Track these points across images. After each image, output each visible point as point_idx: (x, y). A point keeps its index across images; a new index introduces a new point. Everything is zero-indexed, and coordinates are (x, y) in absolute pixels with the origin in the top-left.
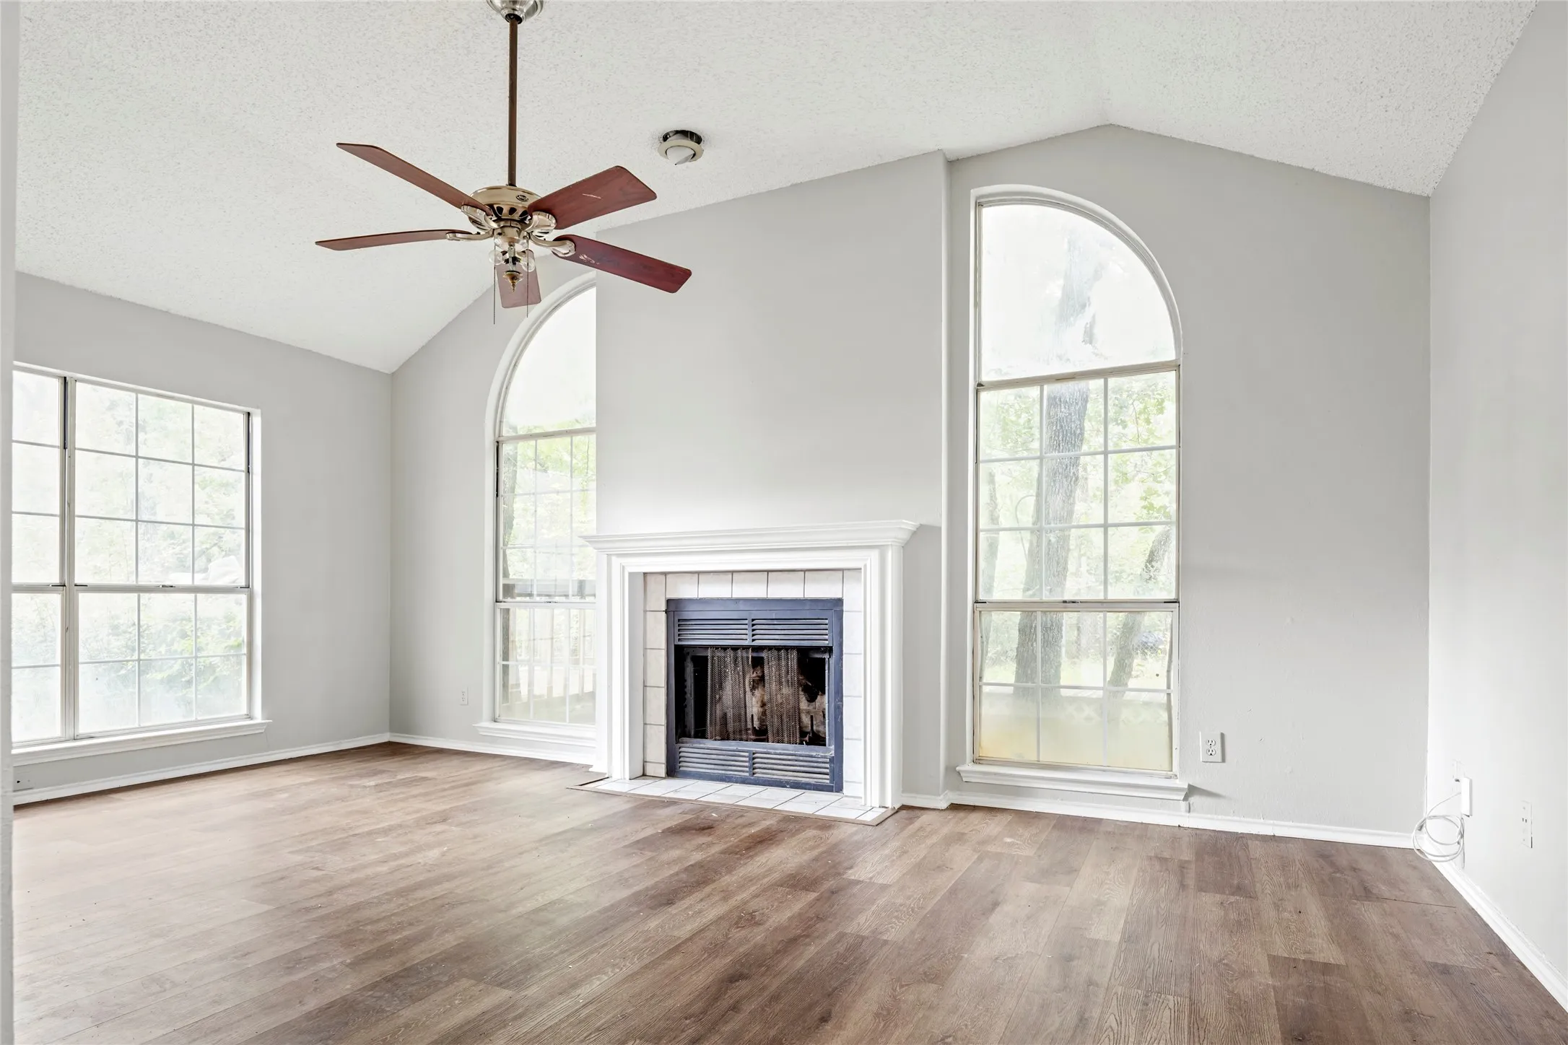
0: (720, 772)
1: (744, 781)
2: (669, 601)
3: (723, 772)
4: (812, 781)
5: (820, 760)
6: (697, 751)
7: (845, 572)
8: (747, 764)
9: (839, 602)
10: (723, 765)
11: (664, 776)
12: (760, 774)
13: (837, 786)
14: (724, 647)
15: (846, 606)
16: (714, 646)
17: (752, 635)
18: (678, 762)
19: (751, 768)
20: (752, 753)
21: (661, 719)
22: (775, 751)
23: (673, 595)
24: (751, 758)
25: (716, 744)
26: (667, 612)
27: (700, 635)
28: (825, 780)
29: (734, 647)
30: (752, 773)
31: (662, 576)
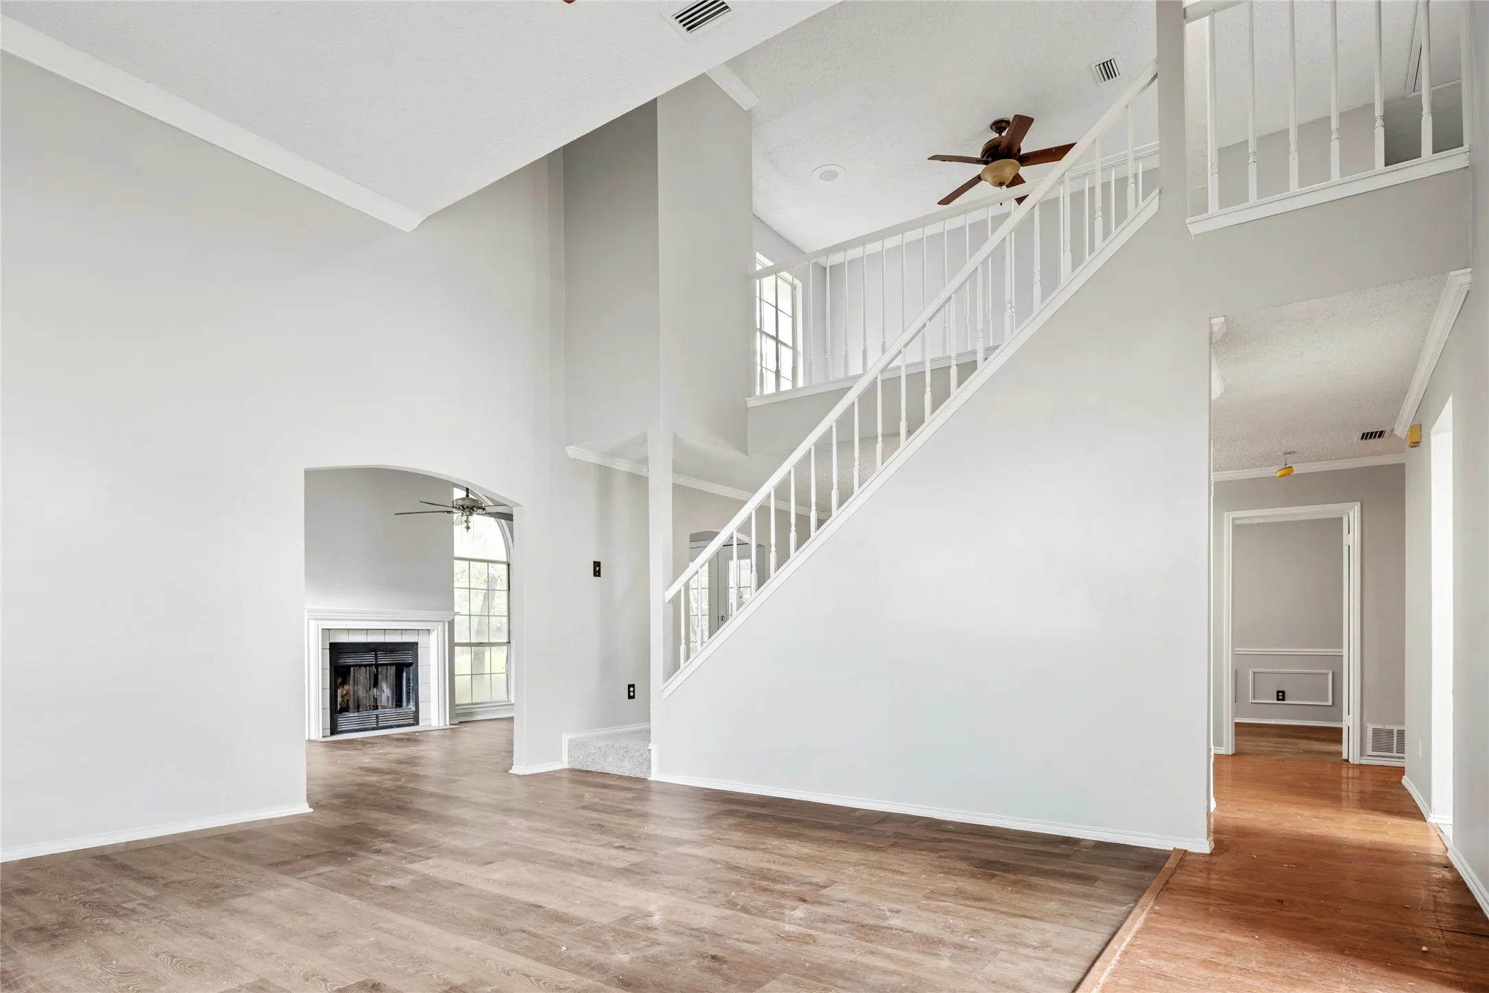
0: (361, 727)
1: (374, 729)
2: (331, 644)
3: (363, 727)
4: (406, 723)
5: (409, 713)
6: (344, 721)
7: (419, 631)
8: (375, 721)
9: (416, 644)
10: (362, 723)
11: (331, 734)
12: (381, 724)
13: (417, 723)
14: (360, 666)
15: (419, 646)
16: (355, 666)
17: (376, 659)
18: (337, 726)
19: (377, 722)
20: (377, 715)
21: (328, 706)
22: (388, 712)
23: (332, 641)
24: (377, 717)
25: (356, 714)
26: (330, 649)
27: (350, 661)
28: (411, 721)
29: (365, 666)
30: (377, 725)
31: (328, 631)
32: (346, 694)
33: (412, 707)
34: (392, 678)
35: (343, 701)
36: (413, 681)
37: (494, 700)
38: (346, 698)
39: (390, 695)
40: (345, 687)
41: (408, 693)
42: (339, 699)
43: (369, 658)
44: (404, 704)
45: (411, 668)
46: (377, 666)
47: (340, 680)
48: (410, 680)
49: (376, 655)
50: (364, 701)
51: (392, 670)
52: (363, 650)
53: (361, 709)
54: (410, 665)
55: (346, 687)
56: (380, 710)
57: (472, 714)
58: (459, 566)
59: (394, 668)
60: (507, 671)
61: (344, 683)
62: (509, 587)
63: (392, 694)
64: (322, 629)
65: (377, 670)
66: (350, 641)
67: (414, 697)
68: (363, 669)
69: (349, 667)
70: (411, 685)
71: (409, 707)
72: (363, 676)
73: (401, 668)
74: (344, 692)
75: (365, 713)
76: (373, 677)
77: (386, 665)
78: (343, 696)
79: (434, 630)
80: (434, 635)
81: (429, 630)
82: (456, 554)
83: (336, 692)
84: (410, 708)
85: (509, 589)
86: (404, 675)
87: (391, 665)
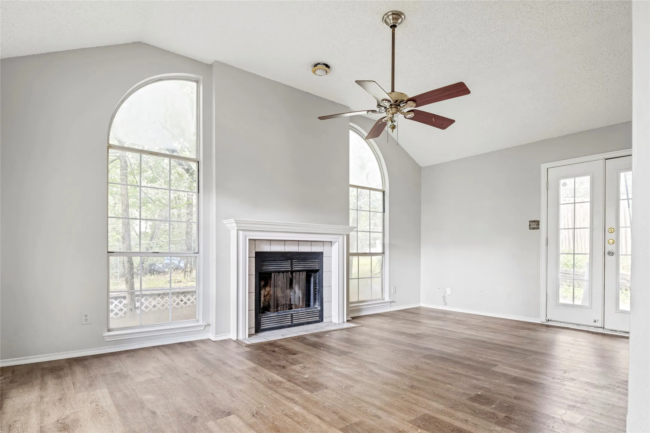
0: (279, 325)
1: (289, 326)
3: (280, 325)
4: (313, 320)
5: (316, 312)
6: (268, 319)
7: (324, 242)
8: (290, 319)
9: (322, 253)
10: (280, 322)
11: (254, 333)
12: (295, 322)
13: (321, 320)
14: (279, 272)
15: (324, 255)
16: (275, 272)
17: (292, 266)
18: (260, 325)
19: (292, 320)
20: (292, 314)
21: (253, 307)
22: (300, 312)
23: (258, 250)
24: (292, 316)
25: (275, 314)
26: (256, 257)
27: (270, 267)
28: (317, 319)
29: (283, 272)
30: (292, 322)
31: (254, 241)
32: (267, 295)
33: (318, 306)
34: (303, 282)
35: (265, 300)
36: (319, 285)
37: (373, 298)
38: (267, 298)
39: (301, 295)
40: (266, 288)
41: (315, 294)
42: (262, 299)
43: (286, 266)
44: (312, 304)
45: (317, 274)
46: (292, 272)
47: (263, 283)
48: (316, 284)
49: (292, 262)
50: (282, 301)
51: (303, 275)
52: (282, 258)
53: (279, 309)
54: (317, 271)
55: (268, 289)
56: (294, 310)
57: (359, 310)
58: (353, 192)
59: (305, 273)
60: (382, 275)
61: (265, 286)
62: (384, 209)
63: (303, 296)
64: (249, 239)
65: (292, 276)
66: (272, 250)
67: (320, 299)
68: (281, 274)
69: (270, 274)
70: (317, 287)
71: (316, 306)
72: (280, 280)
73: (310, 273)
74: (266, 293)
75: (281, 313)
76: (289, 282)
77: (299, 271)
78: (265, 296)
79: (336, 242)
80: (335, 247)
81: (331, 242)
82: (351, 183)
83: (260, 294)
84: (316, 308)
85: (384, 212)
86: (312, 279)
87: (302, 271)
